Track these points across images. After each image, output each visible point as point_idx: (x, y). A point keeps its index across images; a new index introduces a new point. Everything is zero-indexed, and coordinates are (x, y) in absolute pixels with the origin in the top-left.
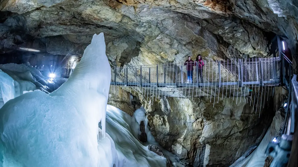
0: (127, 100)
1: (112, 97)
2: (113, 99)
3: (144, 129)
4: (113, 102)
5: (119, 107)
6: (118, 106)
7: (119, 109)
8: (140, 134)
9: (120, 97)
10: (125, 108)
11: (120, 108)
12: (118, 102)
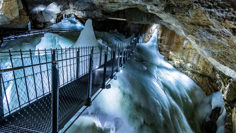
0: (210, 75)
1: (190, 67)
2: (191, 69)
3: (216, 118)
4: (189, 72)
5: (194, 80)
6: (194, 78)
7: (194, 81)
8: (207, 121)
9: (201, 69)
10: (202, 82)
11: (196, 81)
12: (197, 73)
